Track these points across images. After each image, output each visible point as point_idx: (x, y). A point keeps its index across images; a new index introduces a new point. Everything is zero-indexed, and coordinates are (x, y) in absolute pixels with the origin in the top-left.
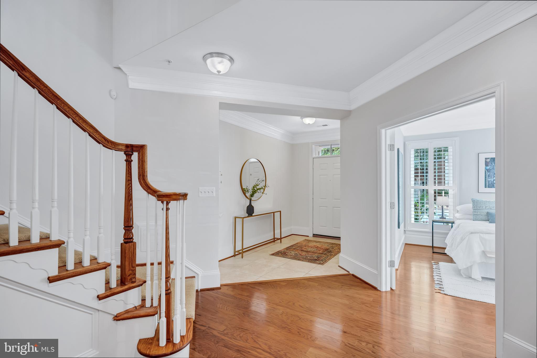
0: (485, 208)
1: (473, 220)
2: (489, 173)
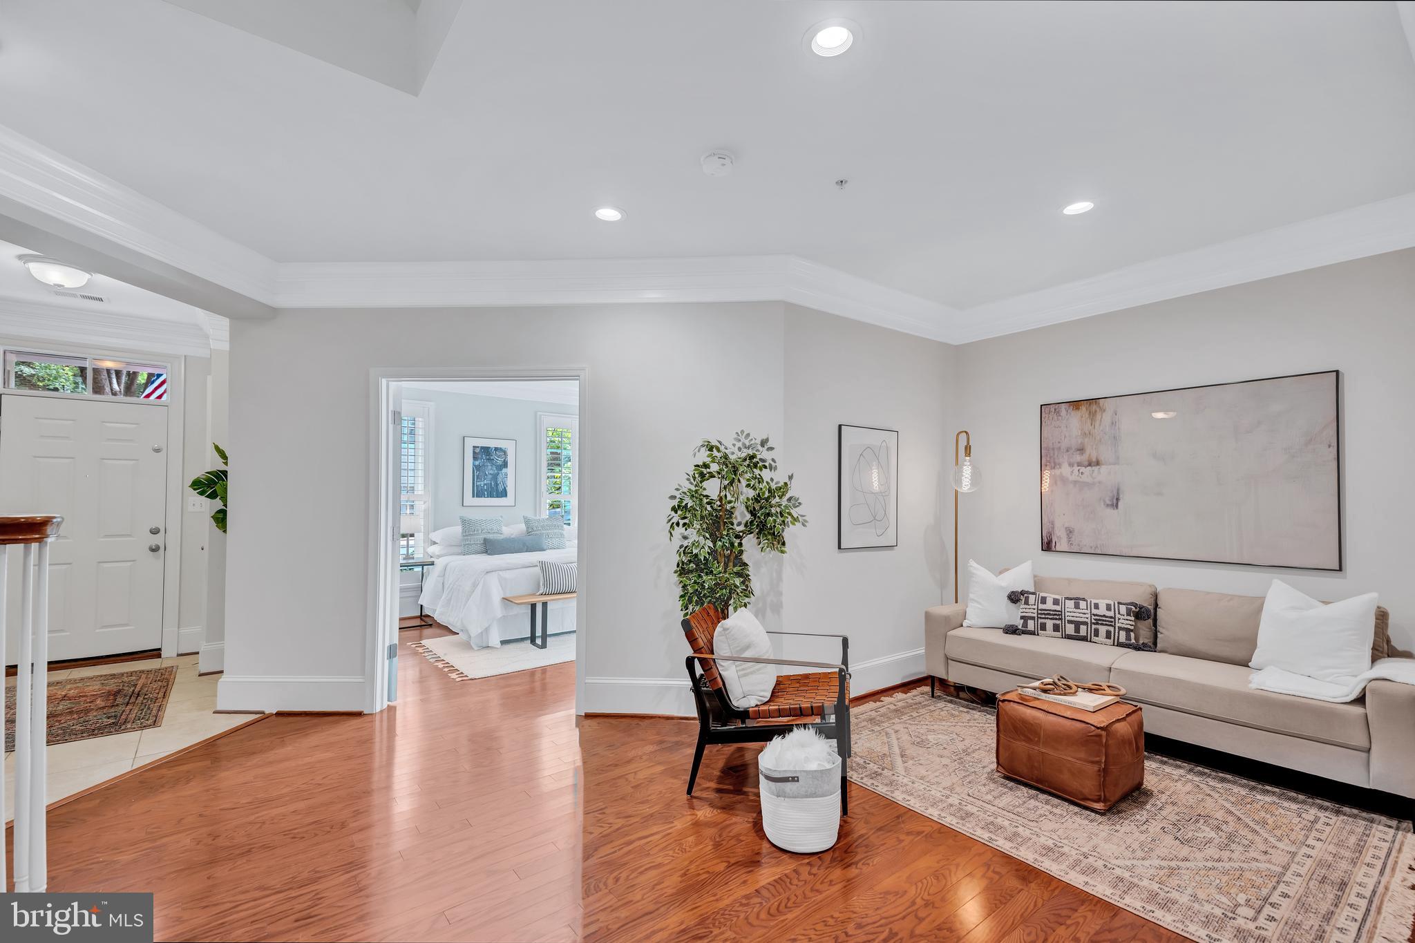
0: (482, 532)
1: (464, 555)
2: (478, 472)
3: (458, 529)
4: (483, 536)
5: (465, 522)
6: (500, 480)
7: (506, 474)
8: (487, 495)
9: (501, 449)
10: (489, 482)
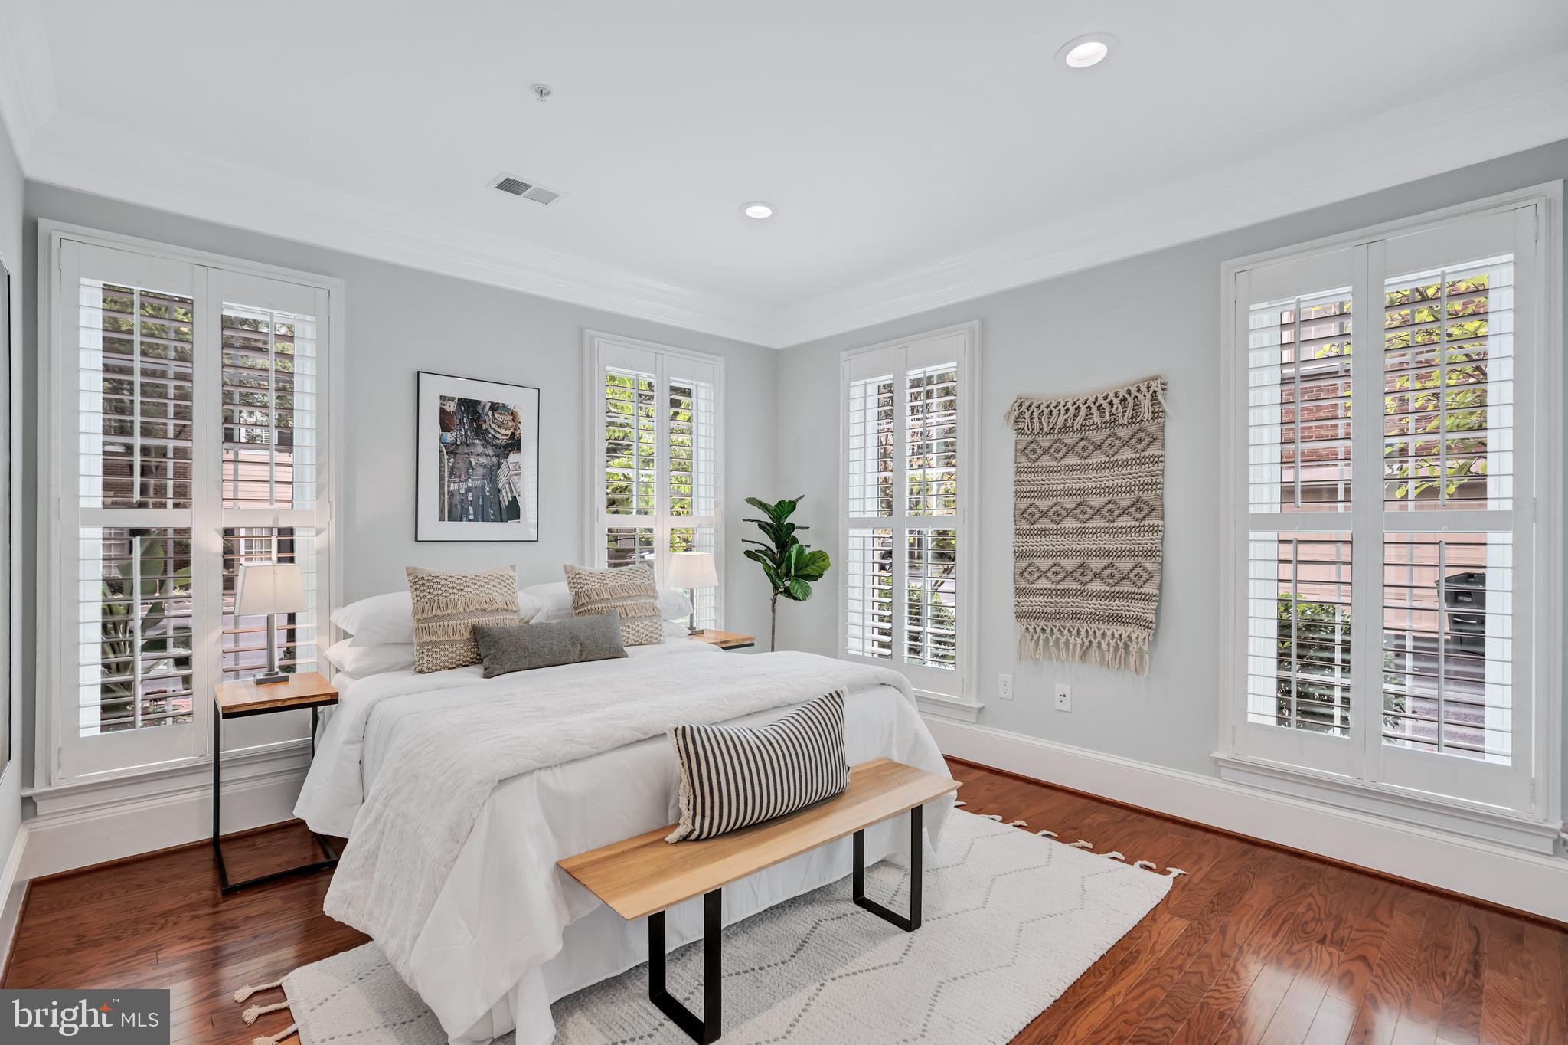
0: (465, 611)
1: (421, 672)
2: (452, 460)
3: (404, 600)
4: (469, 621)
5: (419, 583)
6: (502, 481)
7: (518, 468)
8: (475, 514)
9: (504, 409)
10: (478, 483)
